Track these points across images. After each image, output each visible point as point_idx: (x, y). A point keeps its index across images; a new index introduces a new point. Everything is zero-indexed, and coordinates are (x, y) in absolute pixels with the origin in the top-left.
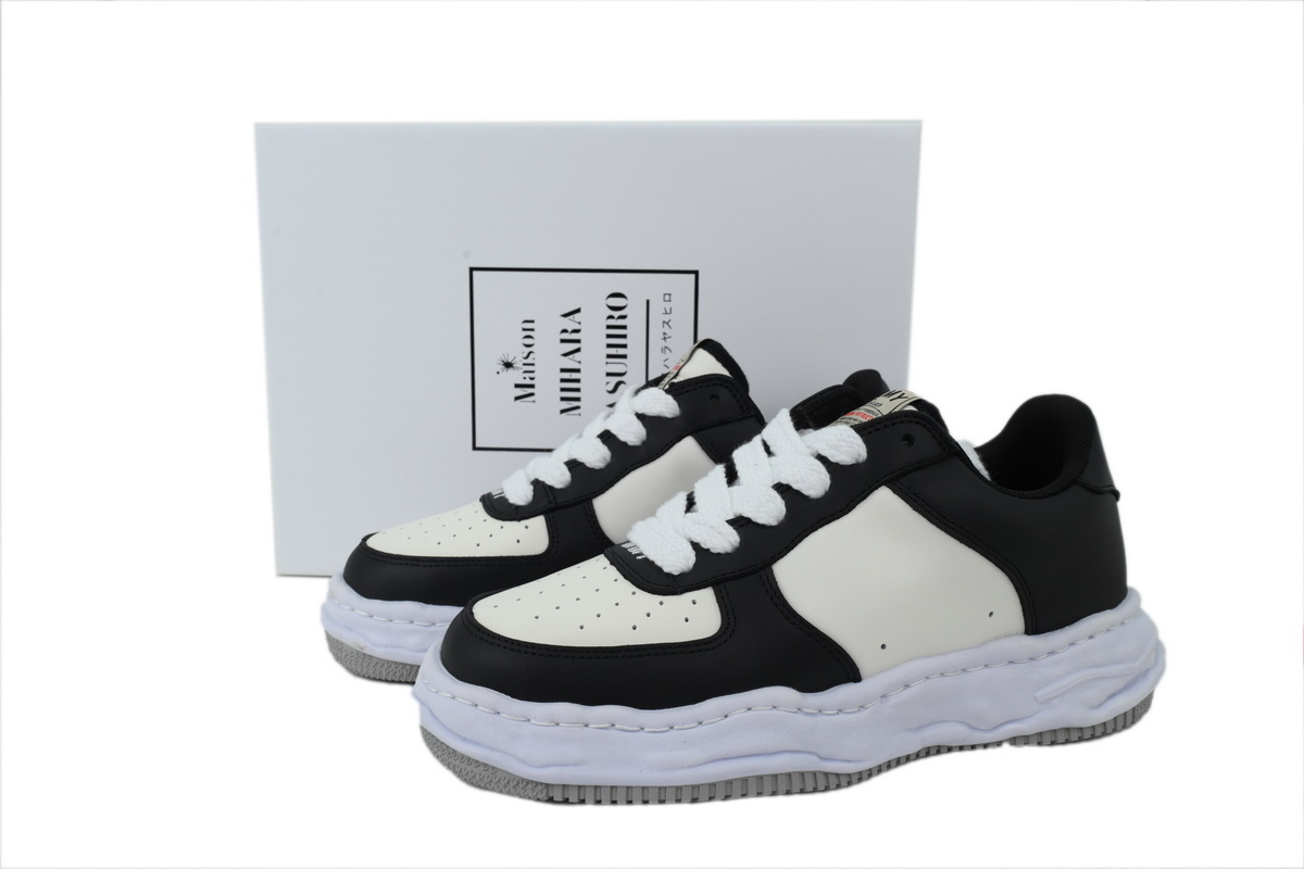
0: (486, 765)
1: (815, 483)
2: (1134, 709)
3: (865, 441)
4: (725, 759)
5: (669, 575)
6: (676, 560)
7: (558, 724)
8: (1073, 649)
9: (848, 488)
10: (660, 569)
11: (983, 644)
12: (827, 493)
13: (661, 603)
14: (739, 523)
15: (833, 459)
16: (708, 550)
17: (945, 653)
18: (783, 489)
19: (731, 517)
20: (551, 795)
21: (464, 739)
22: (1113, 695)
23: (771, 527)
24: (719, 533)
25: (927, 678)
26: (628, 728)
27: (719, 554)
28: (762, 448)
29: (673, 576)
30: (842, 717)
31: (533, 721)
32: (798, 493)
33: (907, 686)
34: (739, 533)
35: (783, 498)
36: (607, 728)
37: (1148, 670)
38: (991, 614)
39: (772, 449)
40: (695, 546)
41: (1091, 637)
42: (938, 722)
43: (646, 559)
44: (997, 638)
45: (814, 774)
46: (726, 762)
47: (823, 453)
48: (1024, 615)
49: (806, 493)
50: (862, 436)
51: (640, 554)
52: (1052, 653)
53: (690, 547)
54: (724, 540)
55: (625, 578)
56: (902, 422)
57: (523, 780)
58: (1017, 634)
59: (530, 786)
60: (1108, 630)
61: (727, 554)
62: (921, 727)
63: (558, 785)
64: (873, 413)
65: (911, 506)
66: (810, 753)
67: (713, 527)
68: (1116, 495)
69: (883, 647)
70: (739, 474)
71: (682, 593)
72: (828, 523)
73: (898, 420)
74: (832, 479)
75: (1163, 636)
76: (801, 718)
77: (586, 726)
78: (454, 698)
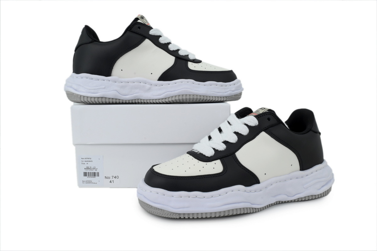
0: (161, 209)
1: (245, 131)
2: (328, 190)
3: (258, 120)
4: (227, 204)
5: (207, 157)
6: (210, 153)
7: (181, 197)
8: (312, 174)
9: (254, 132)
10: (204, 156)
11: (290, 173)
12: (248, 134)
13: (206, 164)
14: (225, 142)
15: (249, 125)
16: (217, 150)
17: (280, 176)
18: (236, 133)
19: (223, 141)
20: (180, 217)
21: (155, 203)
22: (323, 186)
23: (234, 143)
24: (220, 145)
25: (276, 182)
26: (200, 197)
27: (221, 151)
28: (228, 123)
29: (209, 157)
30: (256, 193)
31: (174, 197)
32: (240, 134)
33: (272, 185)
34: (226, 145)
35: (237, 135)
36: (195, 198)
37: (331, 180)
38: (292, 165)
39: (230, 123)
40: (214, 149)
41: (316, 171)
42: (279, 195)
43: (200, 153)
44: (293, 172)
45: (250, 208)
46: (227, 205)
47: (246, 123)
48: (300, 165)
49: (243, 134)
50: (257, 118)
51: (198, 152)
52: (307, 175)
53: (213, 149)
54: (222, 147)
55: (195, 158)
56: (267, 115)
57: (172, 213)
58: (298, 171)
59: (174, 214)
60: (320, 169)
61: (223, 151)
62: (275, 196)
63: (182, 214)
64: (257, 113)
65: (271, 136)
66: (248, 202)
67: (218, 144)
68: (320, 133)
69: (265, 174)
70: (222, 130)
71: (212, 161)
72: (249, 141)
73: (266, 114)
74: (249, 130)
75: (334, 172)
76: (245, 193)
77: (189, 197)
78: (151, 192)
